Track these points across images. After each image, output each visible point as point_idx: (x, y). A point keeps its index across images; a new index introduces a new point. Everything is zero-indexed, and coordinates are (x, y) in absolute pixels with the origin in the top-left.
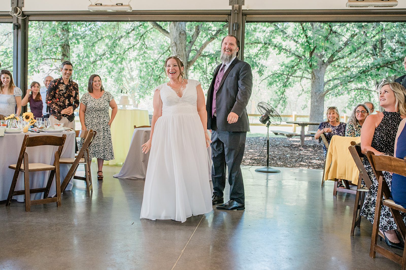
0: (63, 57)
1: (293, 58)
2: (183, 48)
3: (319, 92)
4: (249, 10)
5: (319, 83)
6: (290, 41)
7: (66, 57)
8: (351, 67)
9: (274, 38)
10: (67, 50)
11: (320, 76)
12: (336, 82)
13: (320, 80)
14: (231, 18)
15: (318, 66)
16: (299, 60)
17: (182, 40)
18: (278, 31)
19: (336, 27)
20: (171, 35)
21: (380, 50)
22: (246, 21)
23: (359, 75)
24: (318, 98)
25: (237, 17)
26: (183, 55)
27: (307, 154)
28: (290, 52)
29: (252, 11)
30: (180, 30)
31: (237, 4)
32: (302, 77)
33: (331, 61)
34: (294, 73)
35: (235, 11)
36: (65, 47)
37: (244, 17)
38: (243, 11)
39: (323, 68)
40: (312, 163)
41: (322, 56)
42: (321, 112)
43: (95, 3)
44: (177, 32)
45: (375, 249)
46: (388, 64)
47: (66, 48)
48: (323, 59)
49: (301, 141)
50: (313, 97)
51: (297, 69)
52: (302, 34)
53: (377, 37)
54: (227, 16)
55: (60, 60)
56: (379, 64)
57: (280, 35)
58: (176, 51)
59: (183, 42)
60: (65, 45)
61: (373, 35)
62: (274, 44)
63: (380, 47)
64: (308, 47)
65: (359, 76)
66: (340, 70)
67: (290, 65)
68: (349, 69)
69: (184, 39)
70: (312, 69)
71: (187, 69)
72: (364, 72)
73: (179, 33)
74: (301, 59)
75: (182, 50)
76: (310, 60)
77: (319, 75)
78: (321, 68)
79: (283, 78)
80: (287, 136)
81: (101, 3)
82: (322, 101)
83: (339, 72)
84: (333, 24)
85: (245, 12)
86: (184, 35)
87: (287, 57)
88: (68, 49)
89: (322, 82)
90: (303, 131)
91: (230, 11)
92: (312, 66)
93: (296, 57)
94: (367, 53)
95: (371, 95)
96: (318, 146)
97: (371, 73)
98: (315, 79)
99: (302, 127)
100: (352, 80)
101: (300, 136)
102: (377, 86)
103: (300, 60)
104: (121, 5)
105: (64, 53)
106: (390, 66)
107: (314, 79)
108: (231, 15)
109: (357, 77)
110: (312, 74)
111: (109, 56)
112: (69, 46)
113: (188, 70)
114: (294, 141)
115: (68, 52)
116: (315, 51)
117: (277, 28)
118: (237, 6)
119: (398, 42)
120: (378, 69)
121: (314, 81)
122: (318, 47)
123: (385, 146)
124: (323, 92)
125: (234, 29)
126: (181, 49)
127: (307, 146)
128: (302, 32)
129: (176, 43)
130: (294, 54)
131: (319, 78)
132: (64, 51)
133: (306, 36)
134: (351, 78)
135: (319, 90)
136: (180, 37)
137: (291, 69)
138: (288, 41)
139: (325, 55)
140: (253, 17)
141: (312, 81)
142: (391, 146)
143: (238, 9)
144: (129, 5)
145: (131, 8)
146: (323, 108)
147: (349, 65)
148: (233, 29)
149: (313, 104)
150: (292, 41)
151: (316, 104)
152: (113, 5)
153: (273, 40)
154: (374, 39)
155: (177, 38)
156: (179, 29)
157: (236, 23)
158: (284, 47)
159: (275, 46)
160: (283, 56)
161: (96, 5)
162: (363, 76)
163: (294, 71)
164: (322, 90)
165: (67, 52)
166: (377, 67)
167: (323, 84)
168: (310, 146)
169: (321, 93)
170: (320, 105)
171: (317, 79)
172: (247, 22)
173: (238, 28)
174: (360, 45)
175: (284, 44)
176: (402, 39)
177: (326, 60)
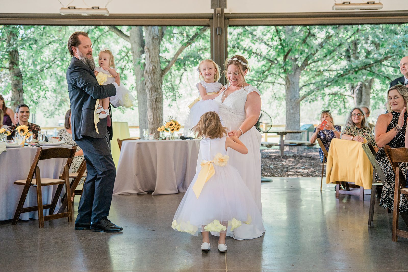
0: (11, 65)
1: (264, 62)
2: (157, 55)
3: (294, 98)
4: (232, 14)
5: (294, 89)
6: (260, 44)
7: (15, 65)
8: (323, 70)
9: (242, 40)
10: (15, 57)
11: (295, 81)
12: (312, 87)
13: (295, 85)
14: (213, 23)
15: (292, 70)
16: (270, 64)
17: (155, 46)
18: (247, 33)
19: (315, 30)
20: (132, 39)
21: (354, 52)
22: (228, 25)
23: (337, 78)
24: (293, 105)
25: (220, 21)
26: (157, 61)
27: (290, 164)
28: (261, 56)
29: (235, 15)
30: (153, 34)
31: (220, 7)
32: (273, 83)
33: (305, 64)
34: (265, 79)
35: (217, 15)
36: (14, 53)
37: (227, 21)
38: (226, 15)
39: (297, 73)
40: (299, 172)
41: (296, 60)
42: (298, 120)
43: (68, 6)
44: (150, 37)
45: (396, 233)
46: (367, 67)
47: (15, 55)
48: (297, 63)
49: (280, 152)
50: (288, 104)
51: (269, 74)
52: (275, 36)
53: (353, 38)
54: (209, 20)
55: (8, 68)
56: (357, 67)
57: (248, 37)
58: (150, 57)
59: (157, 47)
60: (13, 51)
61: (348, 37)
62: (243, 48)
63: (354, 49)
64: (282, 51)
65: (336, 80)
66: (313, 74)
67: (260, 70)
68: (321, 73)
69: (158, 44)
70: (286, 74)
71: (162, 76)
72: (342, 75)
73: (152, 37)
74: (272, 62)
75: (156, 57)
76: (284, 64)
77: (293, 80)
78: (295, 73)
79: (254, 84)
80: (267, 146)
81: (74, 6)
82: (298, 108)
83: (311, 76)
84: (312, 27)
85: (228, 15)
86: (157, 40)
87: (258, 61)
88: (17, 55)
89: (297, 88)
90: (282, 141)
91: (212, 15)
92: (287, 70)
93: (267, 61)
94: (341, 56)
95: (345, 100)
96: (298, 156)
97: (349, 76)
98: (290, 84)
99: (281, 136)
100: (329, 84)
101: (280, 145)
102: (352, 91)
103: (272, 64)
104: (97, 8)
105: (13, 61)
106: (369, 69)
107: (288, 84)
108: (212, 19)
109: (334, 81)
110: (286, 79)
111: (60, 64)
112: (18, 53)
113: (163, 78)
114: (271, 153)
115: (17, 59)
116: (290, 55)
117: (246, 30)
118: (220, 9)
119: (373, 42)
120: (356, 72)
121: (288, 86)
122: (293, 50)
123: (395, 143)
124: (298, 99)
125: (218, 34)
126: (155, 55)
127: (287, 157)
128: (276, 34)
129: (149, 48)
130: (266, 58)
131: (294, 83)
132: (13, 58)
133: (280, 38)
134: (328, 82)
135: (295, 97)
136: (153, 42)
137: (262, 74)
138: (257, 44)
139: (299, 58)
140: (236, 21)
141: (287, 87)
142: (401, 143)
143: (220, 13)
144: (106, 9)
145: (108, 12)
146: (299, 115)
147: (321, 69)
148: (216, 33)
149: (288, 112)
150: (263, 44)
151: (292, 111)
152: (88, 9)
153: (241, 43)
154: (349, 41)
155: (150, 44)
156: (151, 33)
157: (219, 27)
158: (254, 51)
159: (245, 50)
160: (254, 61)
161: (69, 8)
162: (340, 80)
163: (265, 77)
164: (297, 96)
165: (15, 59)
166: (355, 70)
167: (298, 90)
168: (290, 157)
169: (297, 99)
170: (296, 112)
171: (292, 84)
172: (230, 26)
173: (222, 32)
174: (336, 47)
175: (255, 47)
176: (377, 40)
177: (300, 63)
